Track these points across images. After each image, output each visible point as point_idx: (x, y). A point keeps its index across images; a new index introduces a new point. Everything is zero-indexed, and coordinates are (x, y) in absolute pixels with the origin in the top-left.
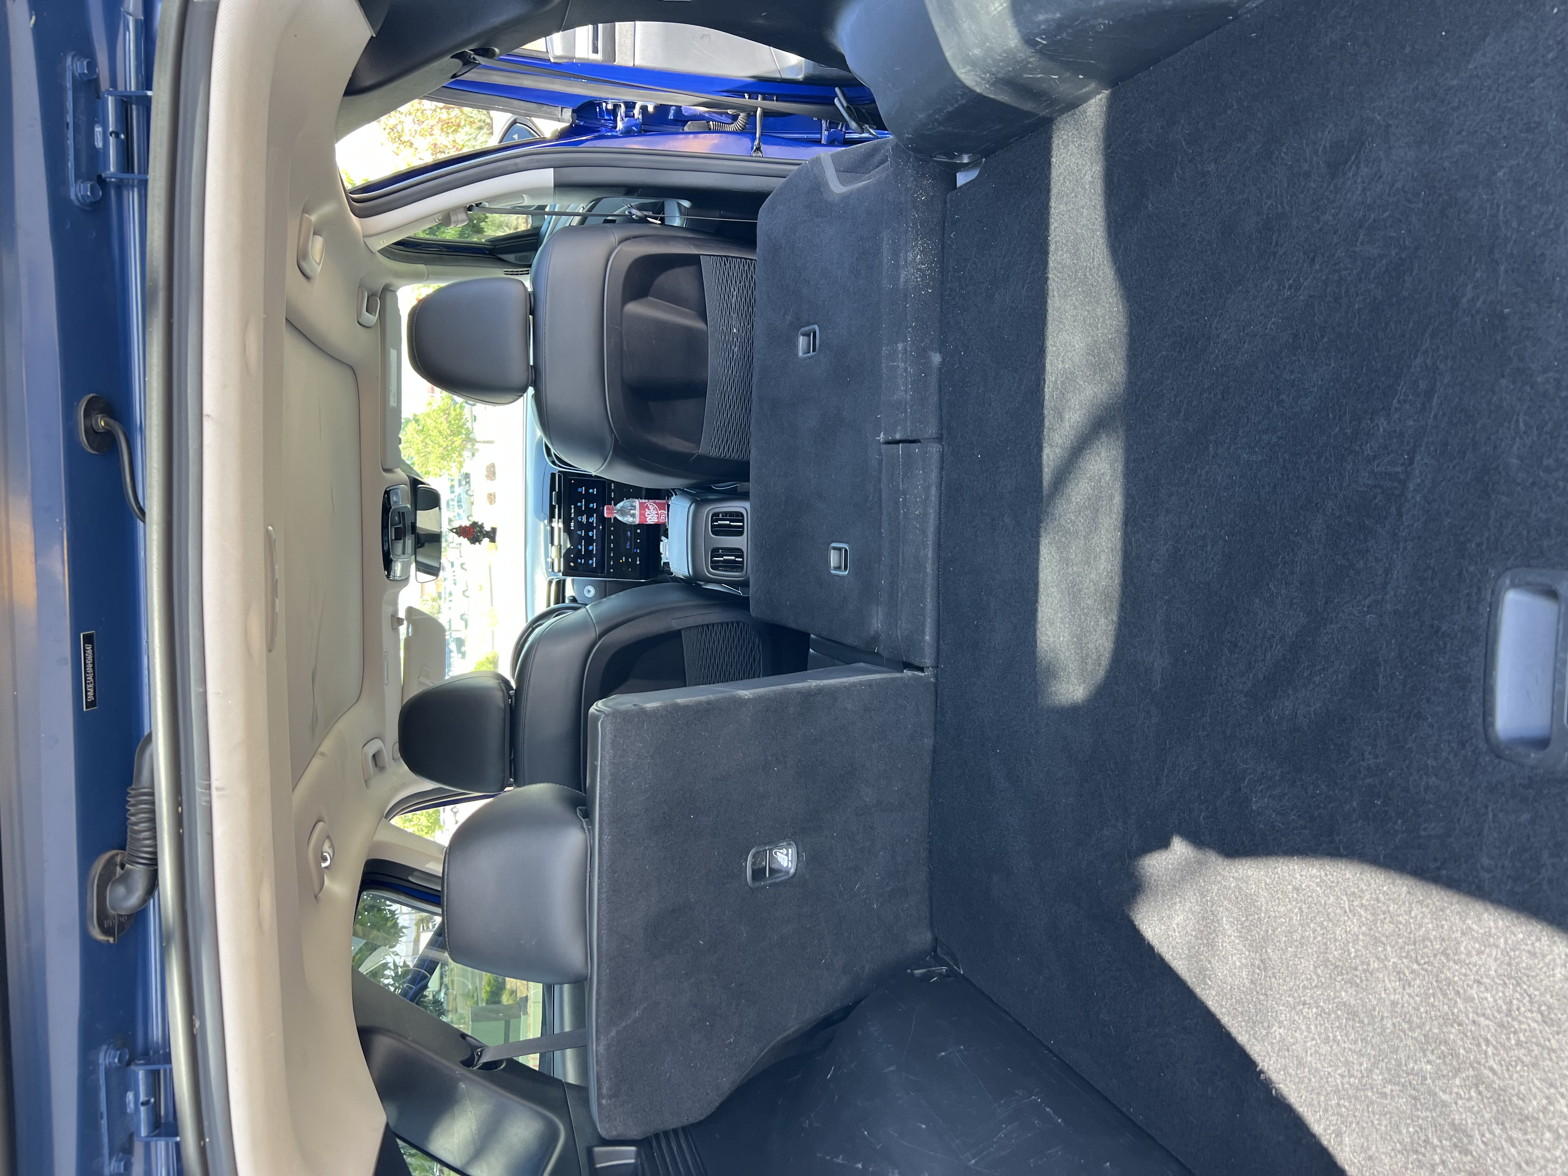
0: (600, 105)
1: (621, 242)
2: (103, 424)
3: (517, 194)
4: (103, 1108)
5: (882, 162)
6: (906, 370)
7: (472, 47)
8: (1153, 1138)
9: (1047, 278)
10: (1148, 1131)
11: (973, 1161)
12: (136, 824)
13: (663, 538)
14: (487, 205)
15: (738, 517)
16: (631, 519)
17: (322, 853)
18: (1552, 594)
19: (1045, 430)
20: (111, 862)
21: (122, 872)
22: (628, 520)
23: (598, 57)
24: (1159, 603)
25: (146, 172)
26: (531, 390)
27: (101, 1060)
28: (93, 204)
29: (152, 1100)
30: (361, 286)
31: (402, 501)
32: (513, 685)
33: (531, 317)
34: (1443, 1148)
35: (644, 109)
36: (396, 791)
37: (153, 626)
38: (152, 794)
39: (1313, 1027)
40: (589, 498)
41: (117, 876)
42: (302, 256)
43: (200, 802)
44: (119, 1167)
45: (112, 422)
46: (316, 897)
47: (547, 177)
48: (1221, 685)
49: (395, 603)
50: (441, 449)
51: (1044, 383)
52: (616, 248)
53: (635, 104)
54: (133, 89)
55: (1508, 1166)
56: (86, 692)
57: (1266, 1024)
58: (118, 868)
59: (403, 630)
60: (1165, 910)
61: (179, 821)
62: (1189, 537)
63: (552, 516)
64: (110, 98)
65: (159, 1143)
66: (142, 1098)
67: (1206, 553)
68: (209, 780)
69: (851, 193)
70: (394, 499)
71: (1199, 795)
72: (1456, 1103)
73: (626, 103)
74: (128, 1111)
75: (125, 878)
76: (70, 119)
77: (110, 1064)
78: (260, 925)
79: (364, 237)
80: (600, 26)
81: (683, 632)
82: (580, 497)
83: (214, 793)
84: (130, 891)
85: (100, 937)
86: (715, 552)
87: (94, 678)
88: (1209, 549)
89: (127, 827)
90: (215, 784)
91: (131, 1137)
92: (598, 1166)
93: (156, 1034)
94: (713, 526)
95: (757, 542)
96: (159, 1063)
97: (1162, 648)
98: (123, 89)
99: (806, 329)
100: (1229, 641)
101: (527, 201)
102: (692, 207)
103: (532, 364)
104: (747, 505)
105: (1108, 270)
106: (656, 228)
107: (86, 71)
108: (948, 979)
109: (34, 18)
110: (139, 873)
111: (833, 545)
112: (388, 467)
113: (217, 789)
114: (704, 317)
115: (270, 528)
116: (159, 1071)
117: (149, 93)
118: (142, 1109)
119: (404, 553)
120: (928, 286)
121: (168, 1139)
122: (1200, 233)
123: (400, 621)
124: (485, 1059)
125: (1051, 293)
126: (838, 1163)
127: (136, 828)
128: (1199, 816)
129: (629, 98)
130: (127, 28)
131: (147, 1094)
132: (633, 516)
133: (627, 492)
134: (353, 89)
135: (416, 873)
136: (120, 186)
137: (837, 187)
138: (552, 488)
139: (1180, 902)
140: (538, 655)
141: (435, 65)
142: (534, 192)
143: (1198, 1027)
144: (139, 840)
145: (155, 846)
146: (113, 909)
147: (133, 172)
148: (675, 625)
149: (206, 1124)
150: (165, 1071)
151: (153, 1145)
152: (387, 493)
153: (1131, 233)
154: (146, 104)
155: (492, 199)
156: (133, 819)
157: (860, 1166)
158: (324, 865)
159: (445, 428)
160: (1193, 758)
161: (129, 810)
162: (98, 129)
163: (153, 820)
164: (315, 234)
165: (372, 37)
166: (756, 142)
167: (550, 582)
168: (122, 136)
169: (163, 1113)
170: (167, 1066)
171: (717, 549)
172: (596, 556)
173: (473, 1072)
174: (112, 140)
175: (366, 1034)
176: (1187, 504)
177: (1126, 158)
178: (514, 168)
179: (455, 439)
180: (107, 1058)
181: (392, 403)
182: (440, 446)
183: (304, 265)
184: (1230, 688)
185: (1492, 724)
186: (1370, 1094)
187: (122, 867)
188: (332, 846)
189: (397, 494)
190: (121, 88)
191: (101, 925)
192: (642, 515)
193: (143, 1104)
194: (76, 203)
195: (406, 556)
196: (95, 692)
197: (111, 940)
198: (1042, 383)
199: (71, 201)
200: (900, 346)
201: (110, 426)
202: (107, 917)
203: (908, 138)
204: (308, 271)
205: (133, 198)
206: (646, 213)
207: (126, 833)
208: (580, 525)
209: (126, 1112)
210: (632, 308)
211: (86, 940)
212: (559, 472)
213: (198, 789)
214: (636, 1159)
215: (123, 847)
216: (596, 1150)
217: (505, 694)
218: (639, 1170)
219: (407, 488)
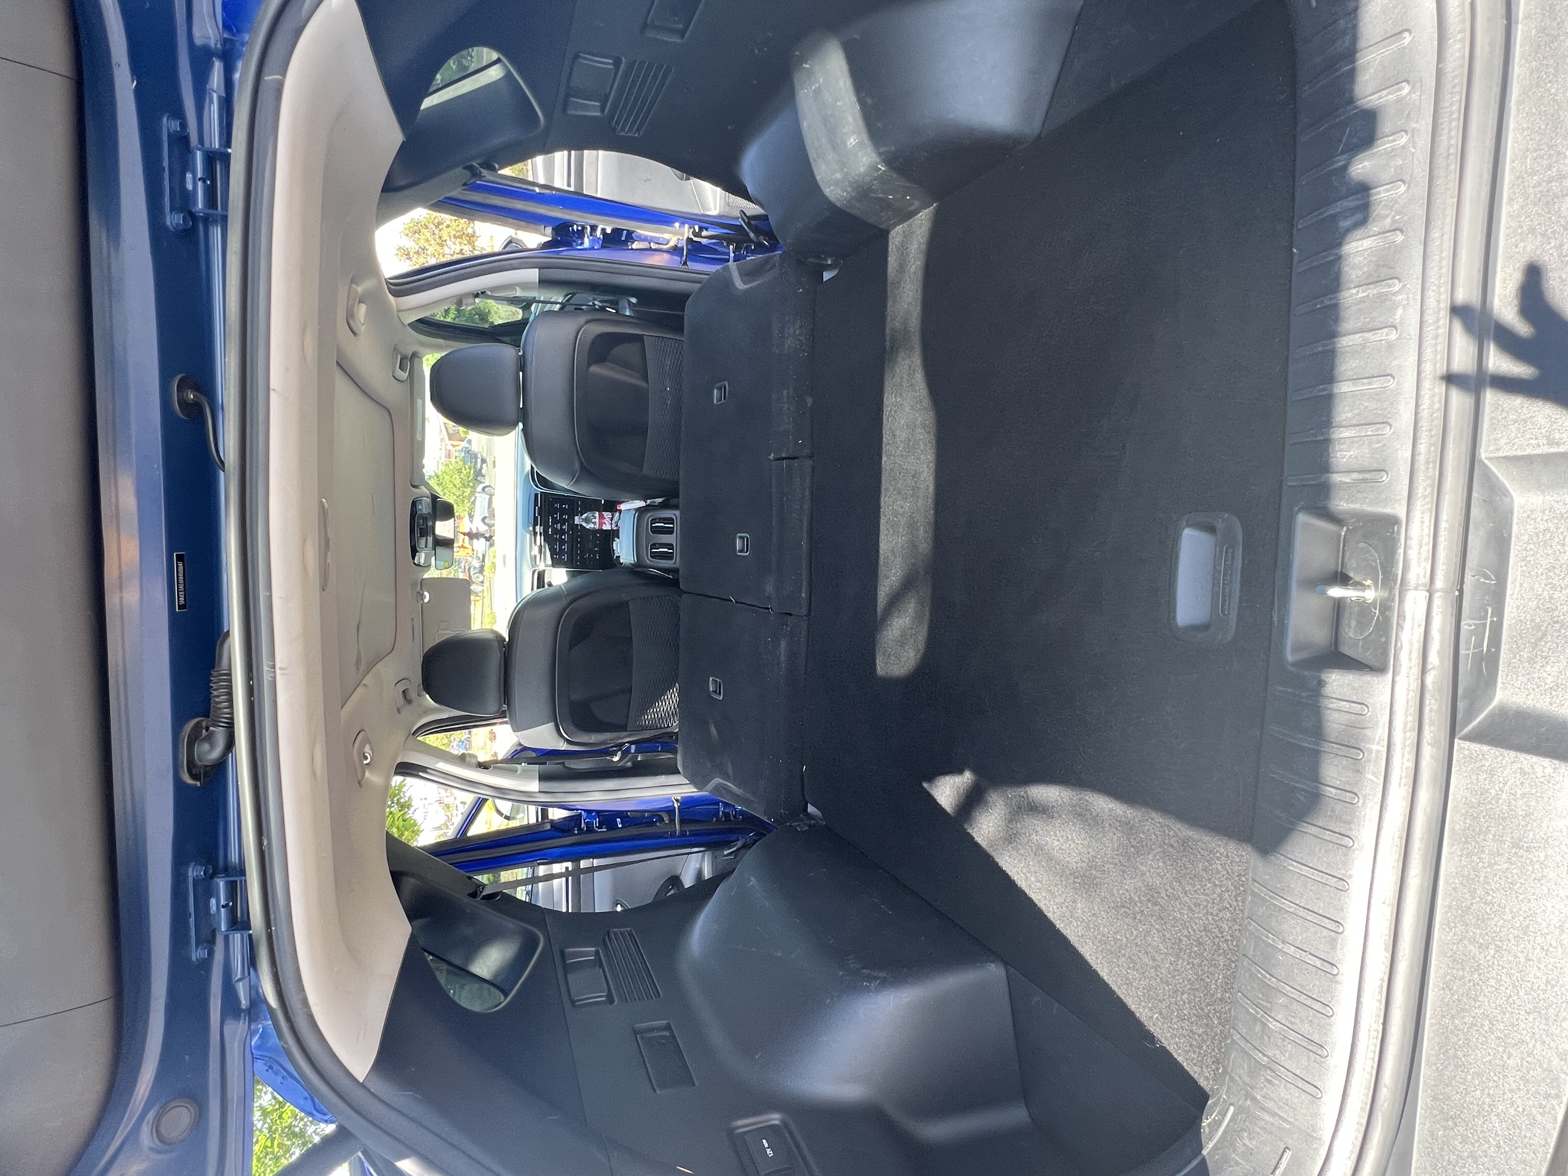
0: (572, 226)
1: (587, 322)
2: (192, 396)
3: (511, 286)
4: (192, 909)
5: (772, 268)
6: (788, 409)
7: (479, 161)
8: (952, 920)
11: (832, 941)
12: (218, 696)
13: (616, 539)
14: (489, 293)
15: (670, 520)
16: (592, 526)
17: (364, 754)
18: (1211, 529)
20: (198, 726)
21: (207, 733)
22: (590, 526)
23: (572, 189)
25: (227, 210)
26: (521, 425)
27: (190, 874)
28: (185, 230)
29: (231, 904)
30: (395, 349)
31: (425, 508)
32: (507, 640)
33: (521, 373)
34: (1141, 902)
35: (603, 230)
36: (422, 716)
37: (230, 550)
38: (230, 675)
39: (1058, 832)
40: (563, 512)
41: (203, 736)
42: (350, 316)
43: (266, 678)
44: (204, 953)
45: (198, 394)
46: (359, 783)
47: (533, 275)
50: (455, 497)
52: (583, 327)
53: (597, 227)
54: (217, 147)
55: (1183, 909)
56: (179, 597)
57: (1027, 835)
58: (204, 731)
61: (250, 691)
63: (535, 525)
64: (198, 152)
65: (236, 935)
66: (223, 902)
68: (274, 661)
69: (750, 288)
70: (418, 506)
72: (1150, 872)
73: (591, 226)
74: (212, 912)
75: (210, 738)
76: (166, 164)
77: (197, 876)
78: (314, 773)
79: (398, 311)
80: (573, 152)
81: (630, 603)
82: (556, 511)
83: (278, 672)
84: (212, 747)
85: (189, 781)
86: (654, 546)
87: (184, 587)
89: (210, 700)
90: (278, 665)
91: (213, 933)
92: (569, 962)
93: (234, 857)
94: (652, 527)
95: (685, 537)
96: (236, 876)
98: (209, 146)
99: (719, 384)
101: (519, 293)
102: (637, 303)
103: (521, 406)
104: (677, 513)
106: (612, 315)
107: (179, 129)
108: (815, 828)
109: (135, 82)
110: (220, 734)
111: (739, 535)
112: (415, 484)
113: (281, 669)
114: (646, 380)
115: (324, 500)
116: (236, 881)
117: (230, 151)
118: (222, 910)
119: (426, 546)
120: (804, 351)
121: (243, 932)
124: (484, 893)
127: (217, 699)
129: (593, 222)
130: (211, 101)
131: (227, 899)
132: (594, 523)
133: (590, 505)
134: (389, 187)
136: (207, 221)
137: (739, 284)
138: (536, 504)
140: (525, 615)
141: (451, 173)
142: (525, 286)
144: (221, 709)
145: (232, 713)
146: (200, 760)
147: (217, 209)
148: (624, 597)
149: (272, 916)
150: (241, 881)
151: (231, 936)
152: (414, 504)
154: (226, 159)
155: (494, 289)
156: (215, 693)
158: (365, 762)
159: (458, 482)
161: (212, 687)
162: (189, 176)
163: (230, 694)
164: (360, 302)
165: (403, 142)
166: (684, 258)
167: (534, 572)
168: (209, 182)
169: (239, 915)
170: (243, 878)
171: (655, 544)
172: (567, 553)
173: (477, 902)
174: (200, 184)
175: (397, 877)
178: (509, 267)
179: (465, 490)
180: (194, 872)
181: (419, 437)
182: (454, 494)
183: (351, 322)
185: (1174, 618)
186: (1094, 872)
187: (207, 729)
188: (372, 749)
189: (421, 503)
190: (207, 144)
191: (189, 771)
192: (601, 524)
193: (223, 907)
194: (171, 229)
195: (427, 549)
196: (185, 598)
197: (198, 784)
199: (167, 226)
200: (785, 392)
201: (199, 398)
202: (195, 766)
204: (355, 329)
205: (216, 232)
206: (605, 304)
207: (209, 704)
208: (555, 531)
209: (210, 915)
210: (594, 369)
211: (178, 784)
212: (541, 492)
213: (266, 668)
214: (596, 957)
215: (207, 715)
216: (567, 950)
217: (501, 644)
218: (598, 962)
219: (429, 500)
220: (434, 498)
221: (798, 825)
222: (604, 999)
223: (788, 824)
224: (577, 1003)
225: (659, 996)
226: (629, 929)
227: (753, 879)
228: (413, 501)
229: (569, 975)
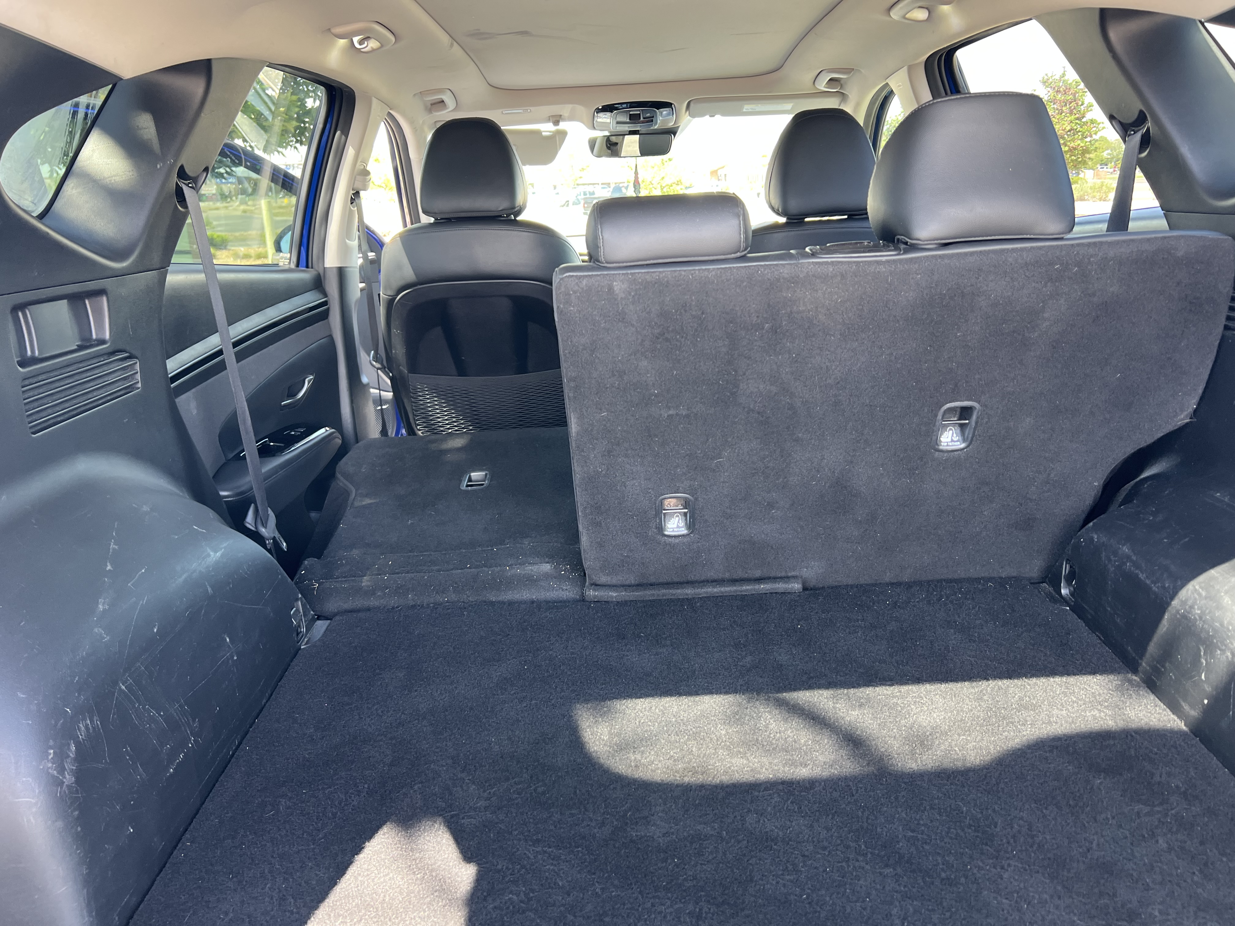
8: (161, 871)
9: (988, 680)
10: (168, 865)
11: (123, 687)
17: (366, 40)
19: (846, 691)
24: (716, 826)
26: (783, 220)
30: (852, 71)
31: (662, 119)
32: (519, 218)
36: (411, 122)
46: (329, 29)
48: (653, 905)
49: (571, 118)
51: (889, 685)
59: (547, 128)
60: (406, 863)
62: (792, 853)
67: (782, 875)
70: (665, 111)
71: (533, 891)
79: (905, 67)
88: (788, 877)
92: (87, 302)
97: (673, 833)
100: (701, 910)
103: (806, 220)
105: (1017, 740)
108: (295, 635)
112: (692, 104)
119: (618, 123)
122: (1095, 837)
123: (556, 123)
125: (974, 684)
126: (110, 544)
128: (511, 892)
135: (343, 137)
139: (417, 879)
143: (288, 914)
152: (668, 105)
153: (1063, 763)
157: (109, 567)
158: (356, 40)
160: (570, 879)
173: (173, 179)
175: (205, 67)
176: (824, 848)
177: (1133, 752)
181: (747, 107)
184: (653, 916)
189: (668, 115)
195: (615, 125)
198: (888, 683)
203: (1092, 538)
214: (96, 340)
216: (105, 299)
217: (510, 211)
218: (86, 343)
219: (671, 124)
220: (673, 132)
221: (297, 610)
222: (29, 353)
223: (300, 596)
224: (20, 314)
225: (34, 433)
226: (139, 385)
227: (219, 554)
228: (671, 104)
229: (65, 301)
